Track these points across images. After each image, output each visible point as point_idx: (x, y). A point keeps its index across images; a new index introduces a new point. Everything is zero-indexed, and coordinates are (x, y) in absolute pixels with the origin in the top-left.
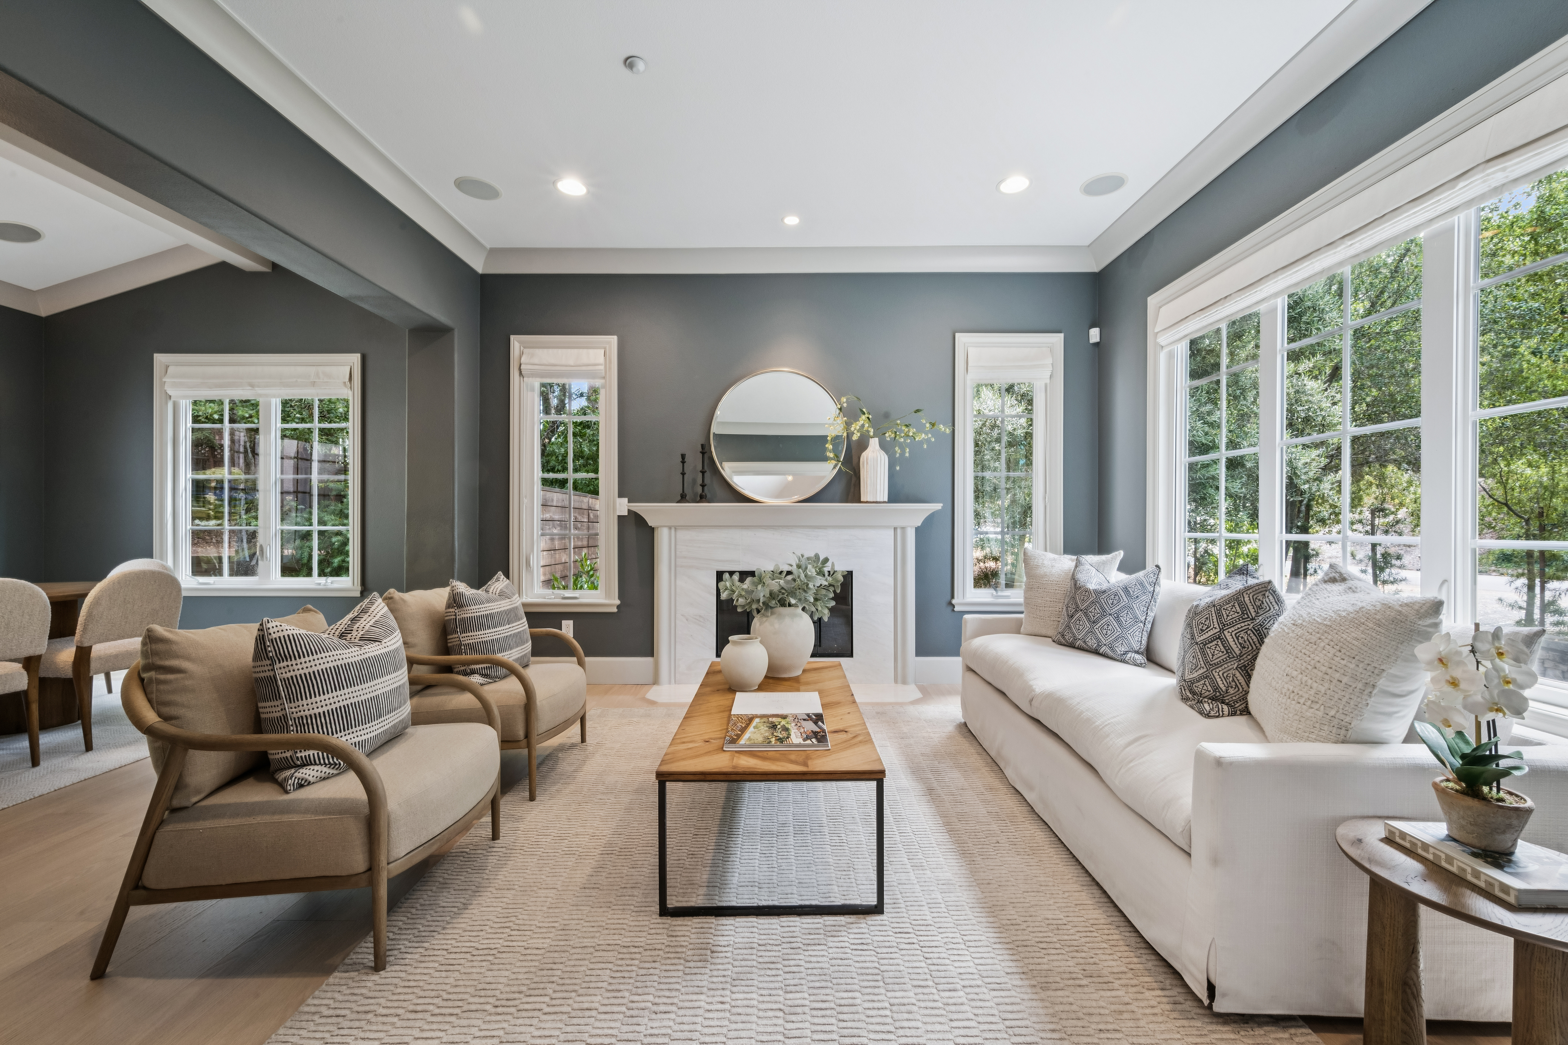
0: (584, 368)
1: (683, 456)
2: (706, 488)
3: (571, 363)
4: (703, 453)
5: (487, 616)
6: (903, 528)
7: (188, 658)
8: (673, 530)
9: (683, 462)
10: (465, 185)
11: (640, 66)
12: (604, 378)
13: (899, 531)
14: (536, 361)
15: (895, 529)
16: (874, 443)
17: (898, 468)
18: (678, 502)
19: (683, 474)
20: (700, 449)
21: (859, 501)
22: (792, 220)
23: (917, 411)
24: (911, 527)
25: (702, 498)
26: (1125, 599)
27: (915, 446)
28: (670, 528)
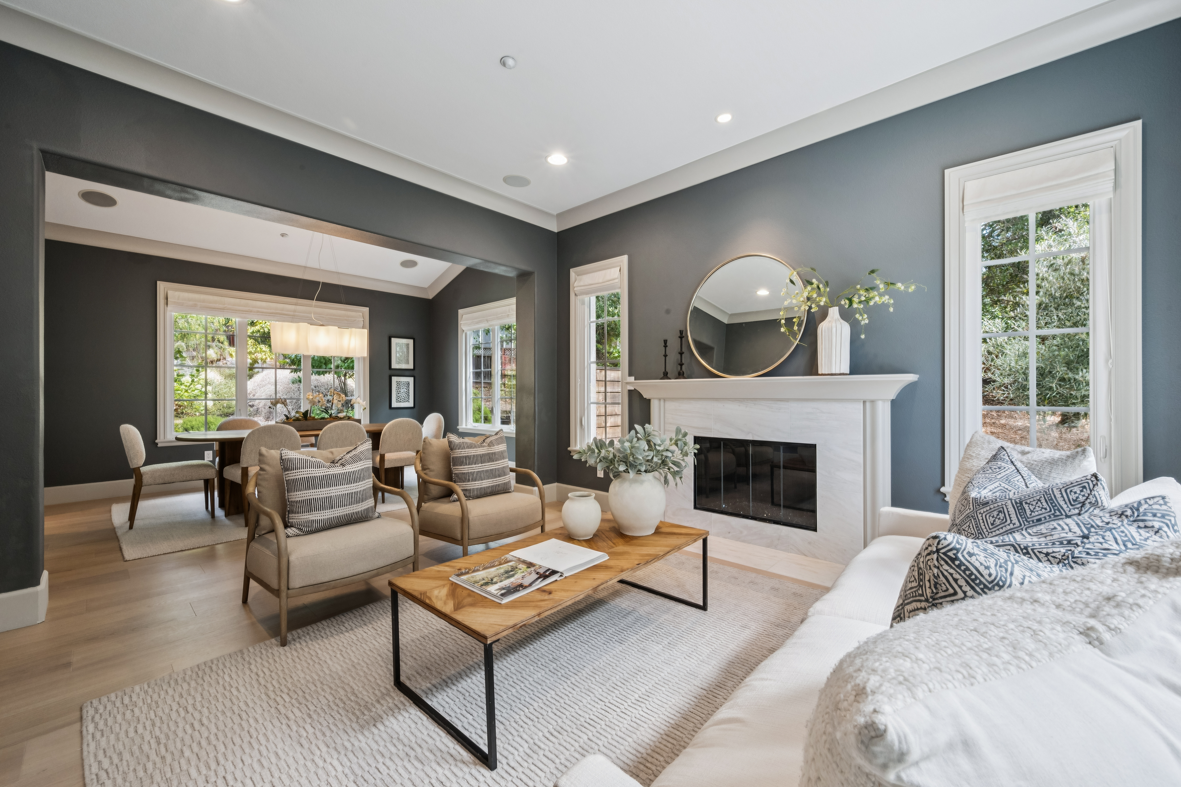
0: (608, 283)
1: (665, 342)
2: (683, 367)
3: (601, 281)
4: (681, 337)
5: (466, 457)
6: (873, 402)
7: (268, 465)
8: (662, 402)
9: (665, 346)
10: (509, 180)
11: (510, 62)
12: (620, 288)
13: (868, 405)
14: (582, 284)
15: (864, 402)
16: (834, 312)
17: (863, 337)
18: (661, 379)
19: (665, 356)
20: (679, 335)
21: (816, 374)
22: (725, 118)
23: (873, 272)
24: (884, 400)
25: (681, 375)
26: (1015, 520)
27: (874, 311)
28: (660, 400)
